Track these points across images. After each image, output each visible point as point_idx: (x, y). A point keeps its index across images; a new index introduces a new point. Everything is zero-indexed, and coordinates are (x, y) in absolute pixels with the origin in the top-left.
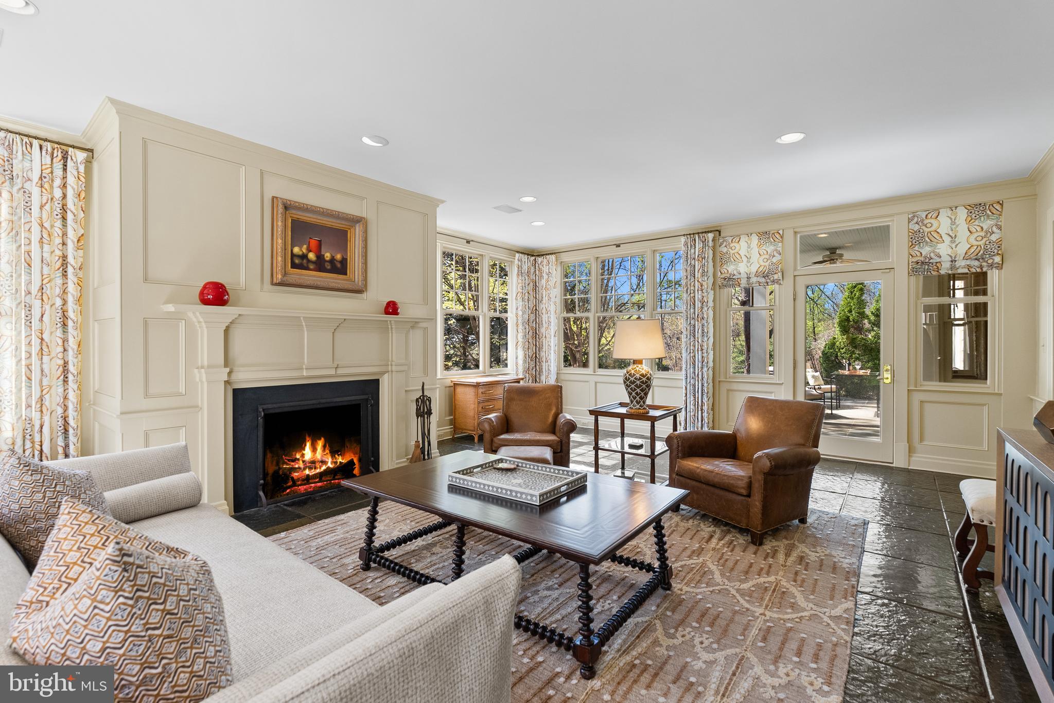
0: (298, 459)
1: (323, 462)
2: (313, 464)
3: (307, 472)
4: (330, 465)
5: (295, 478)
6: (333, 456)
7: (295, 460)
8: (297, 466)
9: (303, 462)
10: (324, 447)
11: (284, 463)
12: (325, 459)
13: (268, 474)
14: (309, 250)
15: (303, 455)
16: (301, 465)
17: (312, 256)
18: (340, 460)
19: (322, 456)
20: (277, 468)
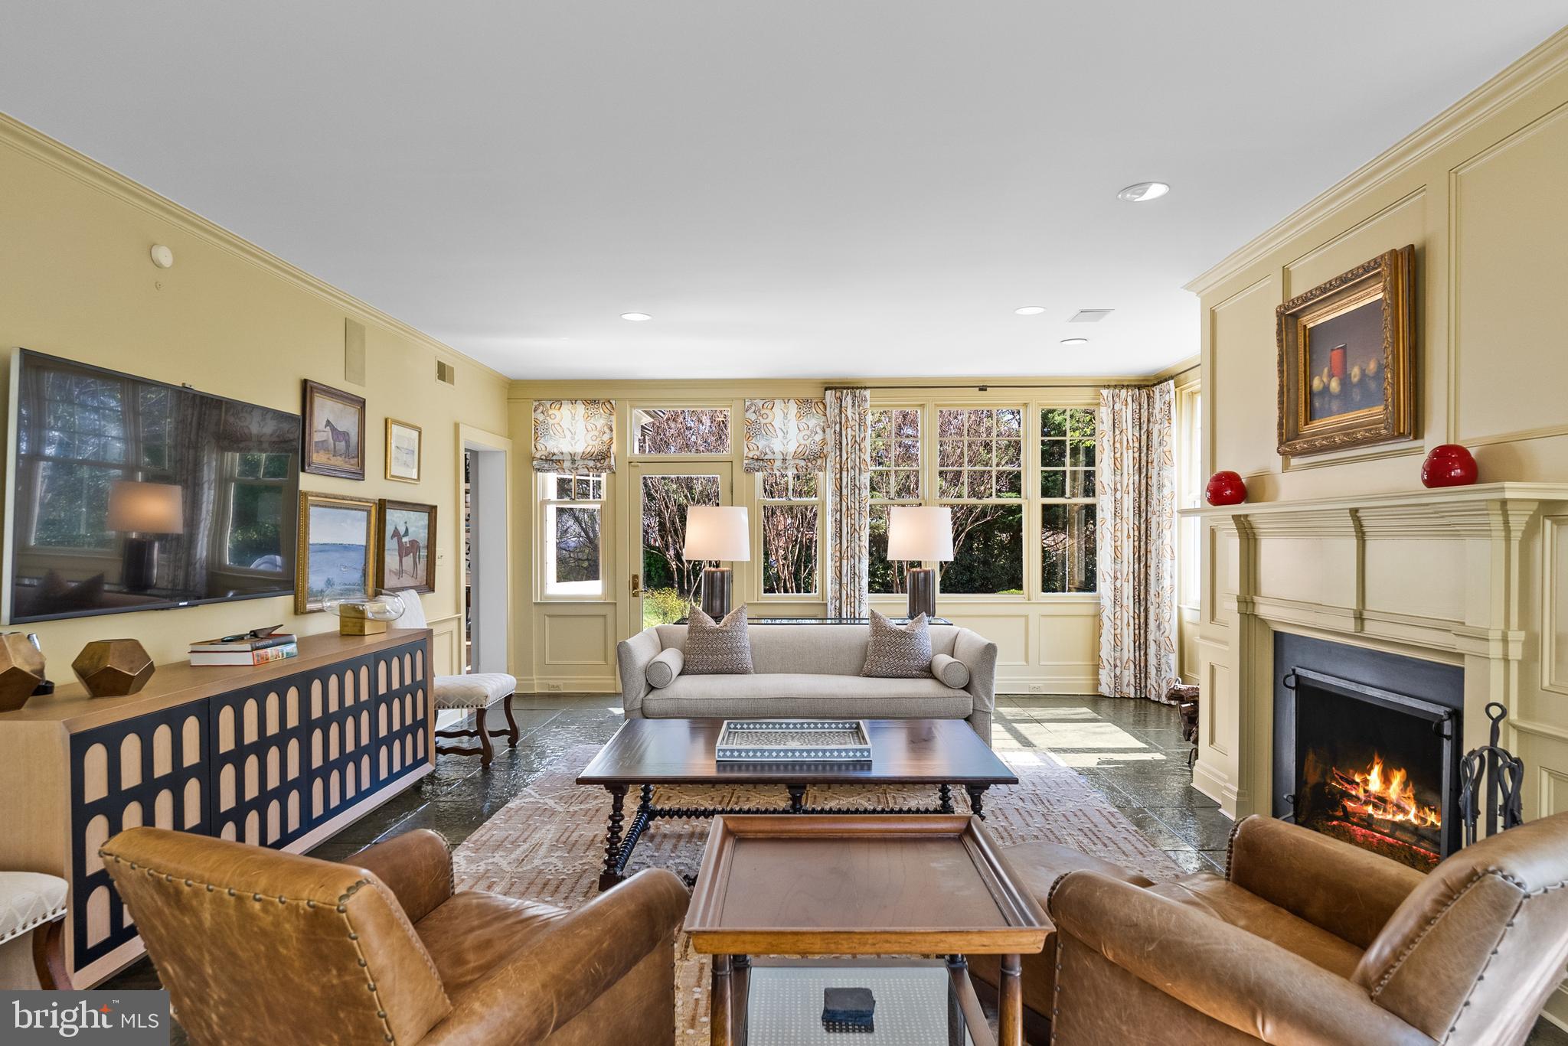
0: (1358, 784)
1: (1400, 809)
2: (1381, 801)
3: (1370, 809)
4: (1411, 817)
5: (1349, 809)
6: (1418, 808)
7: (1352, 782)
8: (1354, 793)
9: (1366, 791)
10: (1405, 785)
11: (1333, 779)
12: (1405, 804)
13: (1306, 783)
14: (1331, 376)
15: (1366, 782)
16: (1361, 794)
17: (1334, 385)
18: (1432, 818)
19: (1399, 798)
20: (1323, 781)
